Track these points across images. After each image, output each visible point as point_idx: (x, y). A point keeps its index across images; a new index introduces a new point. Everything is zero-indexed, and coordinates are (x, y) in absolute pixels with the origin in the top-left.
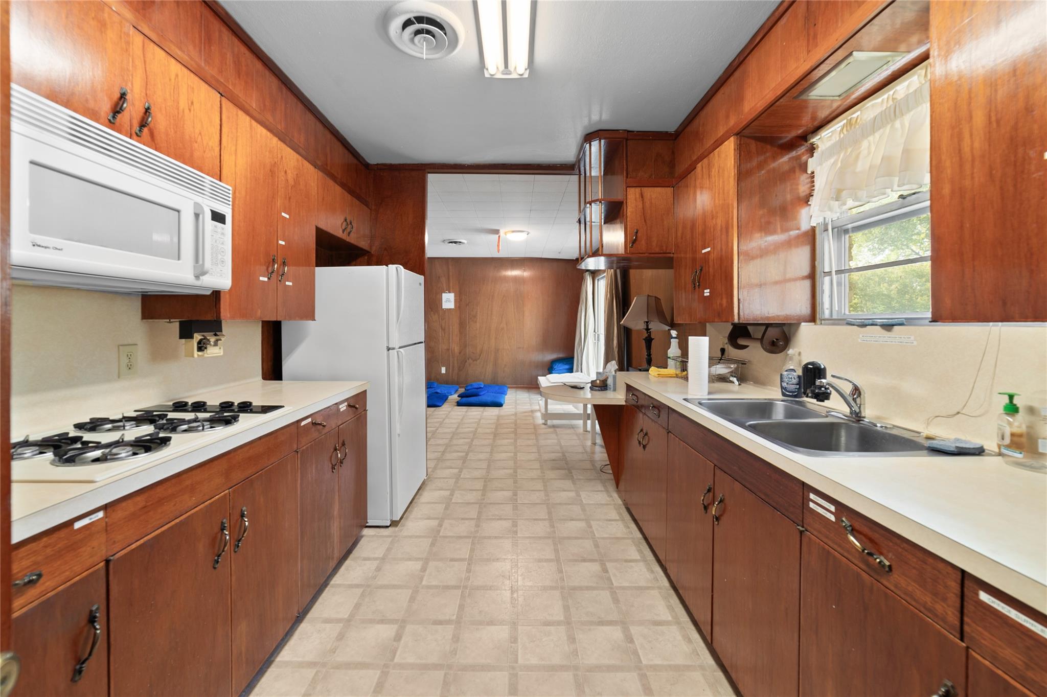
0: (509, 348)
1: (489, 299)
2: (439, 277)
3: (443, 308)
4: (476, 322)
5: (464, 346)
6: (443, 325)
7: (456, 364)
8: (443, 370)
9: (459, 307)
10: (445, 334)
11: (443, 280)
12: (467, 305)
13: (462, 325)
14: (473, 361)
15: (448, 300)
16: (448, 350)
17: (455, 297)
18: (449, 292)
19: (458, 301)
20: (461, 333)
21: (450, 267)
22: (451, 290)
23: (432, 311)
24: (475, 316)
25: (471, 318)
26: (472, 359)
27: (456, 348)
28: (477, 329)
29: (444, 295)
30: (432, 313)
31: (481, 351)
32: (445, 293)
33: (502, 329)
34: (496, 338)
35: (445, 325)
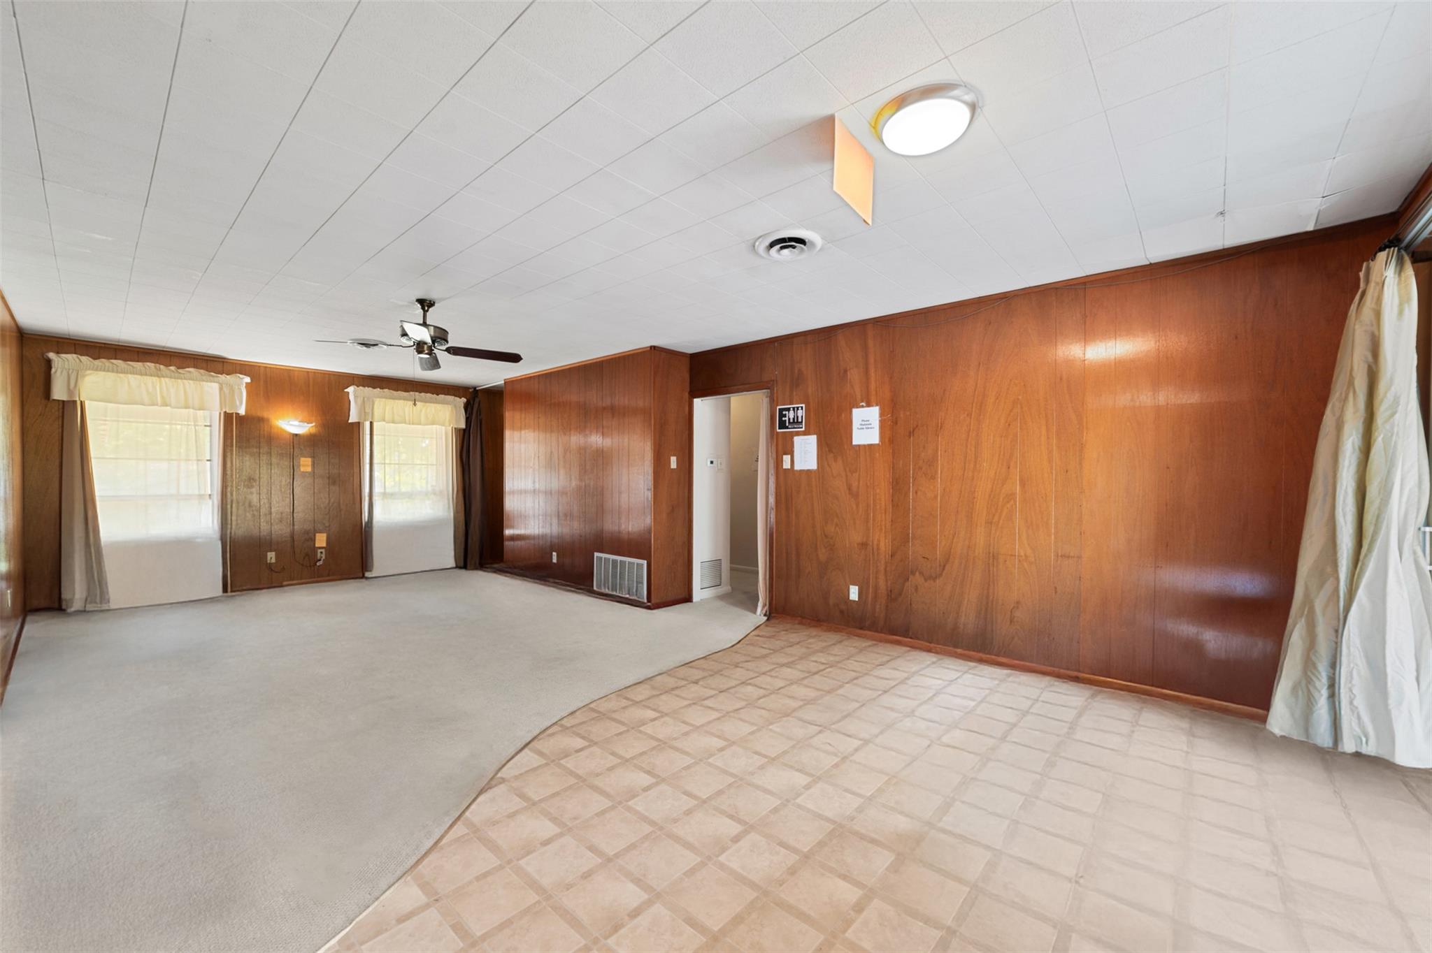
0: (1029, 552)
1: (970, 415)
2: (846, 371)
3: (854, 443)
4: (933, 478)
5: (902, 539)
6: (855, 485)
7: (882, 583)
8: (854, 593)
9: (891, 441)
10: (857, 505)
11: (855, 376)
12: (911, 434)
13: (898, 485)
14: (926, 580)
15: (866, 425)
16: (864, 545)
17: (881, 415)
18: (869, 405)
19: (889, 426)
20: (895, 506)
21: (871, 343)
22: (873, 398)
23: (830, 451)
24: (932, 462)
25: (920, 468)
26: (921, 573)
27: (882, 545)
28: (936, 497)
29: (855, 412)
30: (832, 455)
31: (947, 559)
32: (858, 407)
33: (1011, 497)
34: (989, 523)
35: (858, 487)
